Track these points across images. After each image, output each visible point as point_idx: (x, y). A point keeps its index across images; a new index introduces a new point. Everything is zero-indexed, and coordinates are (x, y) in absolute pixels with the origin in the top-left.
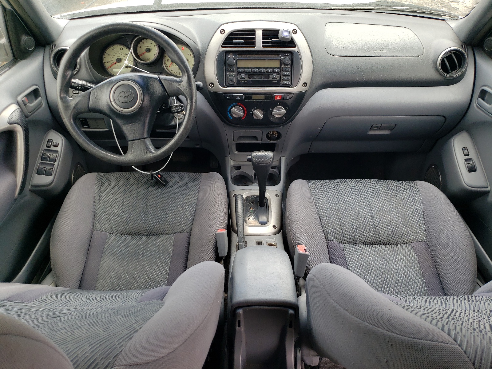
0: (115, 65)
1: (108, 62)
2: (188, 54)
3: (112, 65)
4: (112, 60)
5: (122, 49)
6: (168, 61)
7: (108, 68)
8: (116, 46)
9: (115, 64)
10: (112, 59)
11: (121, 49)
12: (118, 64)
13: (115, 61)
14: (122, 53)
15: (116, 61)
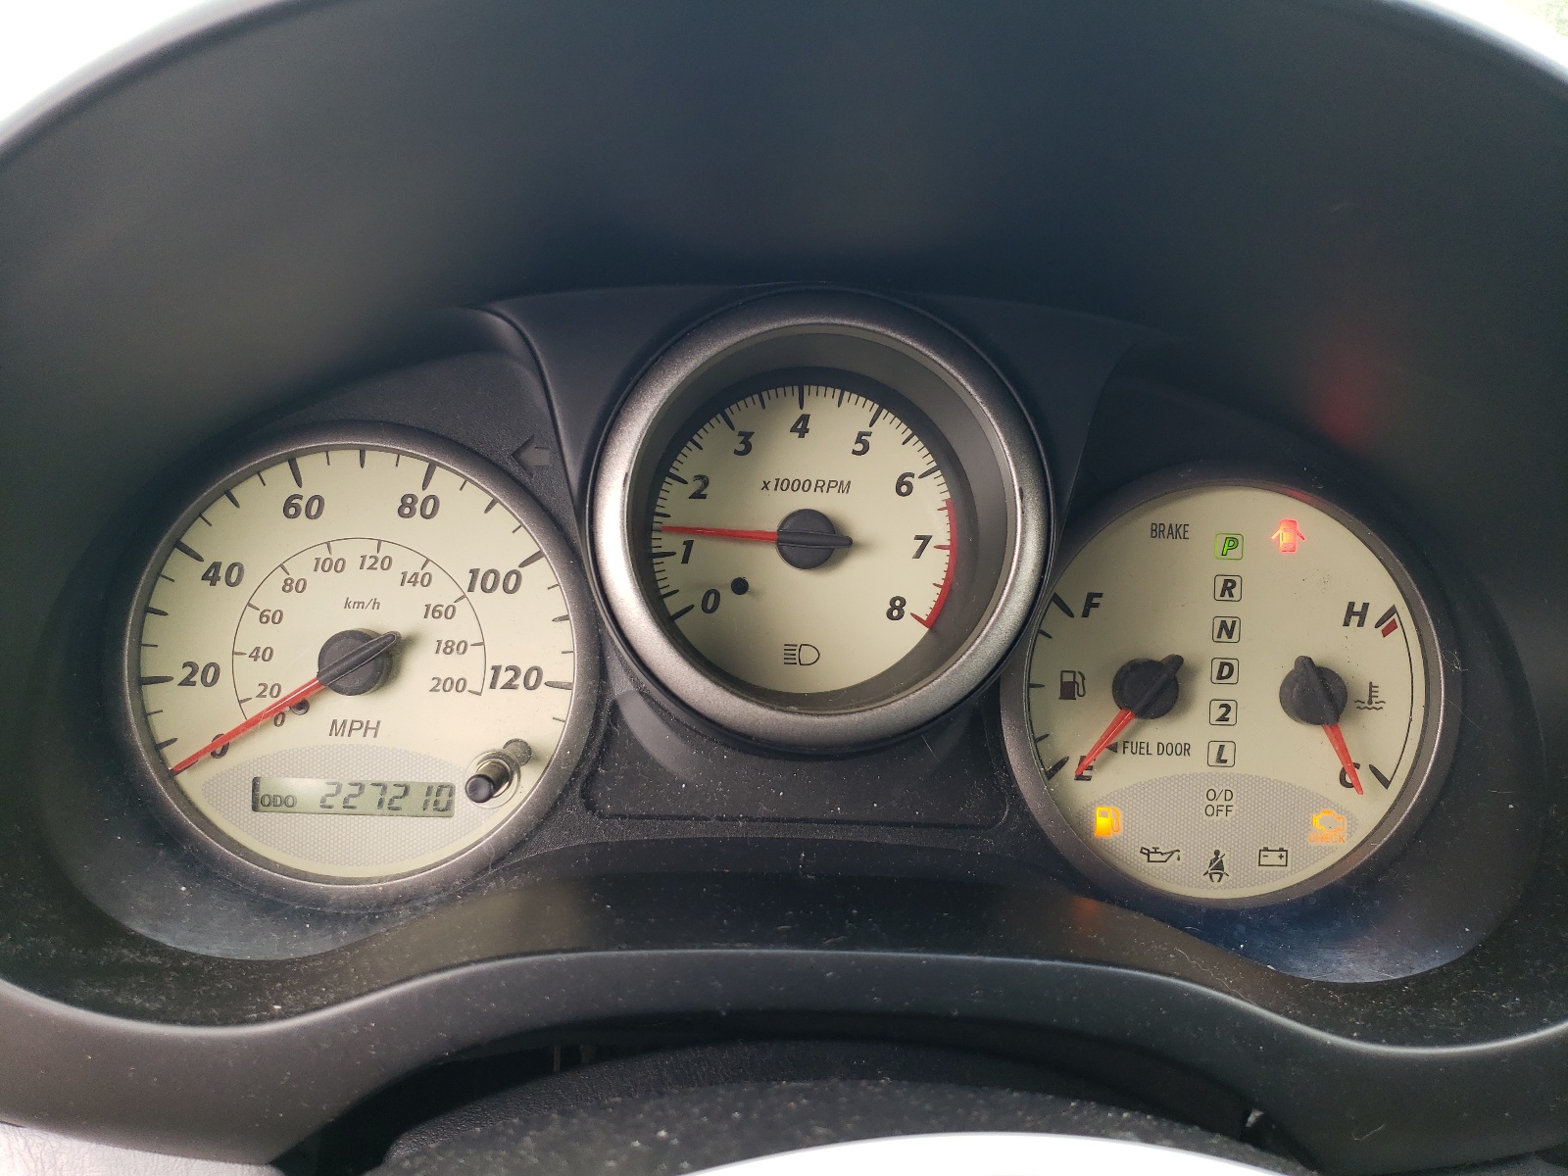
0: (295, 722)
1: (210, 675)
2: (1355, 614)
3: (251, 725)
4: (261, 654)
5: (430, 509)
6: (1068, 691)
7: (189, 763)
8: (345, 459)
9: (301, 704)
10: (266, 636)
11: (407, 506)
12: (337, 706)
13: (299, 669)
14: (414, 565)
15: (310, 672)
